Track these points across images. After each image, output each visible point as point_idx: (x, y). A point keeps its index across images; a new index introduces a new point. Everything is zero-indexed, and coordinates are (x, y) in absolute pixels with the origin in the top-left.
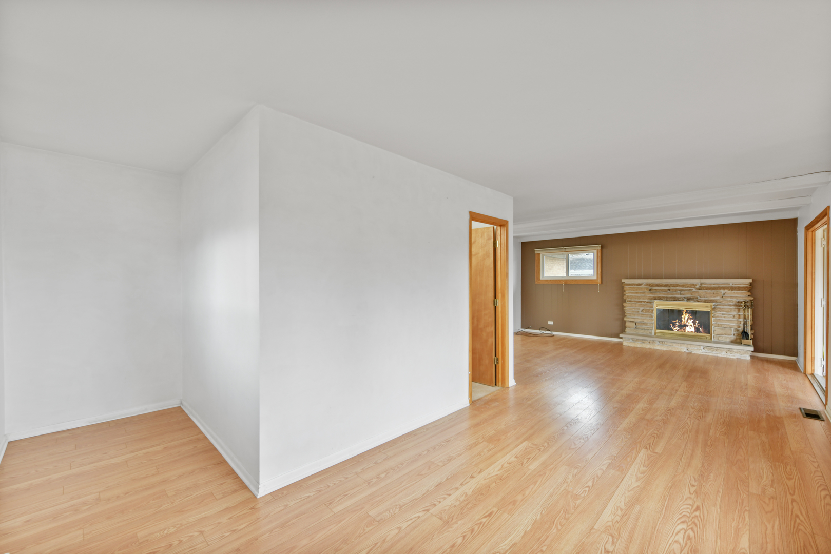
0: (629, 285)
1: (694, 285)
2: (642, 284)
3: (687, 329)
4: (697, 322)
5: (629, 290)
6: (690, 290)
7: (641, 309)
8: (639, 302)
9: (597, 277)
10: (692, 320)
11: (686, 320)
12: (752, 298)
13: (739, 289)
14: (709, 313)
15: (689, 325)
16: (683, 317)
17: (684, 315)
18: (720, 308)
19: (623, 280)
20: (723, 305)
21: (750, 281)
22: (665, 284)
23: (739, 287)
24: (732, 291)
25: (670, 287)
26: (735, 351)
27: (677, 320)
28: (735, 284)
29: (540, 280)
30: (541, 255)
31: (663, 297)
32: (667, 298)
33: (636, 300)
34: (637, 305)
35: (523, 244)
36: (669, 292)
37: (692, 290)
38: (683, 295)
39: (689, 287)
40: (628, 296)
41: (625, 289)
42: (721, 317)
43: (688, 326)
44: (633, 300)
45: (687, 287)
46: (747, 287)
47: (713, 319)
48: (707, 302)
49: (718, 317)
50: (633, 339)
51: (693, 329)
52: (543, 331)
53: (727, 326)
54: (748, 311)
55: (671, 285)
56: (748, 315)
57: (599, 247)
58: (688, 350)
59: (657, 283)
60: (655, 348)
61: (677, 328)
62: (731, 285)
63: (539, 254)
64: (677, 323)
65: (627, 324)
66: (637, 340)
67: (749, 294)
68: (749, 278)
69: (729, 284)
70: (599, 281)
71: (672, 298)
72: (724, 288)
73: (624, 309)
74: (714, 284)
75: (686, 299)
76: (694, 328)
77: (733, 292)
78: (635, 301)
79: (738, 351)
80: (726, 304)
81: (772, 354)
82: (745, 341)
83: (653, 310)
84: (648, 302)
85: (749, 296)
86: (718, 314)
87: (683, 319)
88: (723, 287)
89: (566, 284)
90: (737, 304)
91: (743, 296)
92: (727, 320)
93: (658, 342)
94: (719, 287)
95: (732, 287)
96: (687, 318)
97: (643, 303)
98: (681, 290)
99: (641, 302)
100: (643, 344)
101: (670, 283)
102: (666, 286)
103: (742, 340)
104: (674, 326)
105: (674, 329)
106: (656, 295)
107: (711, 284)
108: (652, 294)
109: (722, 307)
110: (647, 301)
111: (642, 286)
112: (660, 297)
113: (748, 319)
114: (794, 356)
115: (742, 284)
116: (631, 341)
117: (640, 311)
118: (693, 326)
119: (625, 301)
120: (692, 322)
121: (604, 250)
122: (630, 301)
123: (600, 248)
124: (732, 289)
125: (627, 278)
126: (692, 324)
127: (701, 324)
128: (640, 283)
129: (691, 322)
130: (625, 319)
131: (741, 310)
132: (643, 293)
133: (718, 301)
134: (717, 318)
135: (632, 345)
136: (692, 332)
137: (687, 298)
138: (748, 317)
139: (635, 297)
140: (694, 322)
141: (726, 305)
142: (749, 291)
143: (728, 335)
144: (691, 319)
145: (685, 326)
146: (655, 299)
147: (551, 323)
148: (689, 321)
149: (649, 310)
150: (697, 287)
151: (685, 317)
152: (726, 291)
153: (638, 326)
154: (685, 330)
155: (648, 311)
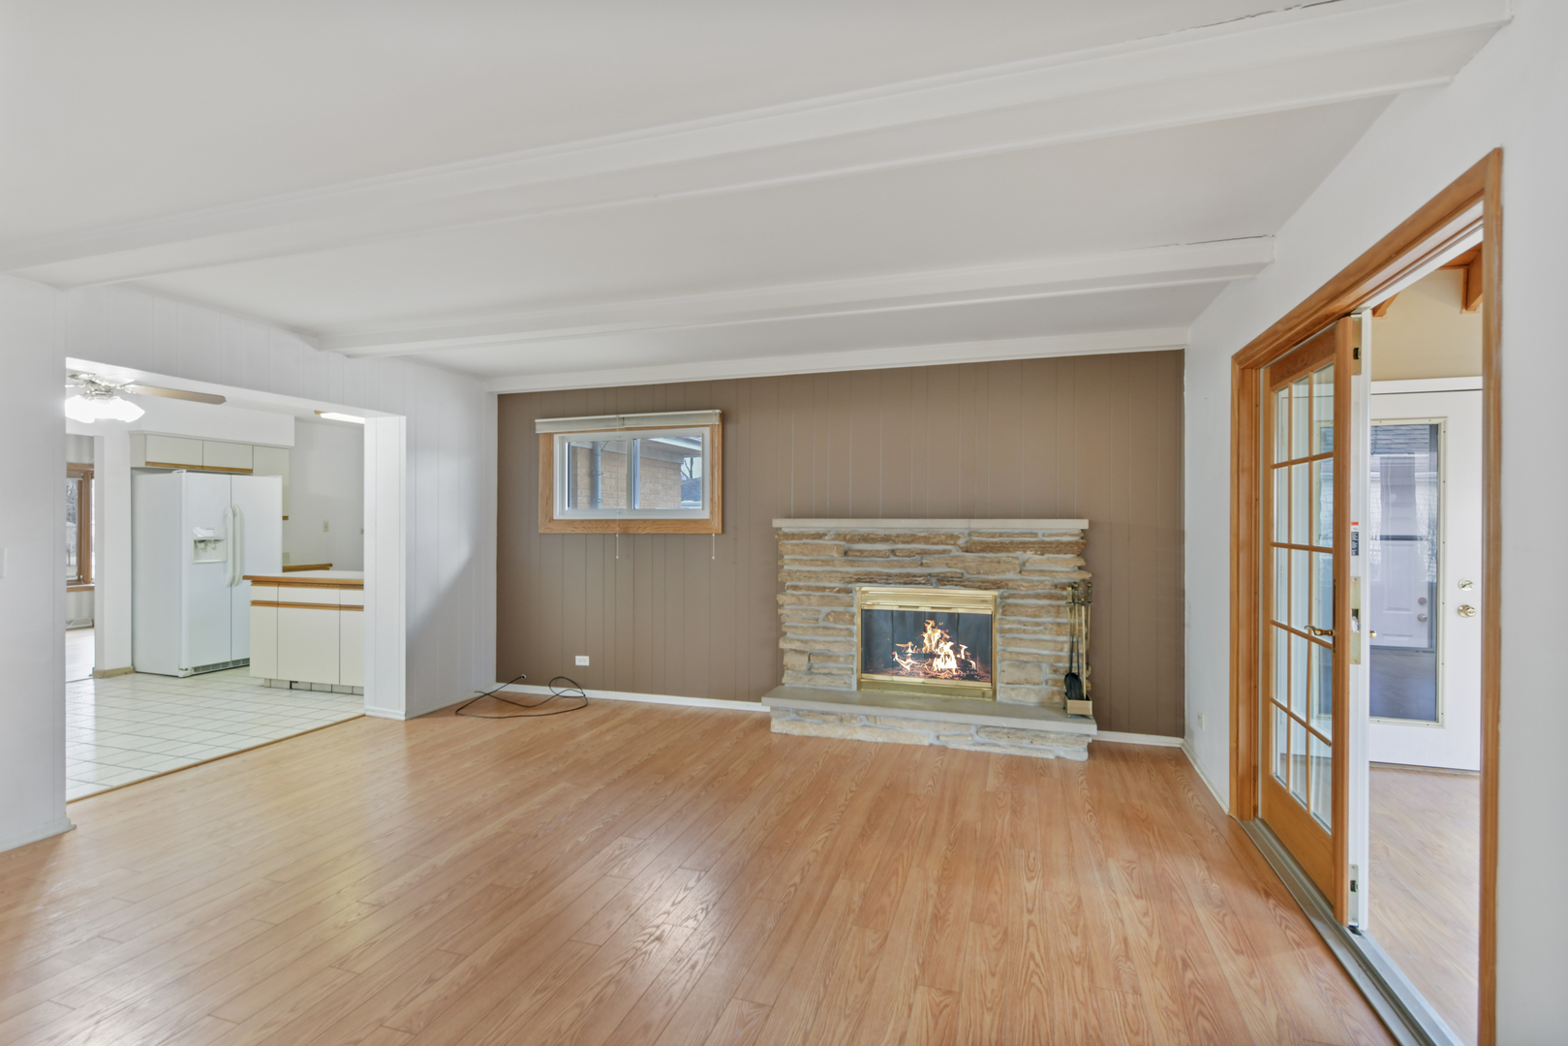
0: (793, 536)
1: (952, 537)
2: (825, 535)
3: (938, 664)
4: (965, 647)
5: (793, 552)
6: (944, 552)
7: (826, 610)
8: (818, 589)
9: (712, 513)
10: (951, 644)
11: (934, 643)
12: (1087, 576)
13: (1059, 548)
14: (987, 621)
15: (942, 654)
16: (926, 635)
17: (929, 632)
18: (1016, 605)
19: (777, 523)
20: (1023, 597)
21: (1084, 524)
22: (881, 533)
23: (1059, 544)
24: (1042, 554)
25: (895, 542)
26: (1052, 736)
27: (910, 644)
28: (1050, 535)
29: (552, 520)
30: (556, 438)
31: (879, 574)
32: (889, 575)
33: (813, 583)
34: (813, 600)
35: (504, 400)
36: (893, 558)
37: (950, 551)
38: (928, 566)
39: (942, 543)
40: (790, 573)
41: (781, 548)
42: (1018, 631)
43: (939, 656)
44: (801, 584)
45: (937, 544)
46: (1076, 543)
47: (997, 638)
48: (986, 589)
49: (1010, 630)
50: (797, 712)
51: (952, 664)
52: (558, 690)
53: (1030, 659)
54: (1080, 611)
55: (898, 536)
56: (1080, 625)
57: (713, 417)
58: (938, 737)
59: (863, 531)
60: (856, 737)
61: (909, 660)
62: (1040, 538)
63: (550, 436)
64: (910, 650)
65: (788, 660)
66: (810, 713)
67: (1081, 562)
68: (1079, 517)
69: (1036, 535)
70: (717, 525)
71: (899, 575)
72: (1024, 546)
73: (780, 611)
74: (1001, 535)
75: (934, 580)
76: (954, 661)
77: (1046, 556)
78: (809, 588)
79: (1059, 736)
80: (1031, 592)
81: (1129, 731)
82: (1074, 705)
83: (853, 616)
84: (839, 591)
85: (1080, 568)
86: (1011, 622)
87: (926, 641)
88: (1021, 543)
89: (625, 534)
90: (1053, 591)
91: (1065, 568)
92: (1031, 640)
93: (864, 718)
94: (1012, 543)
95: (1043, 542)
96: (936, 638)
97: (827, 593)
98: (923, 553)
99: (824, 589)
100: (825, 726)
101: (894, 533)
102: (886, 539)
103: (1069, 701)
104: (903, 656)
105: (903, 663)
106: (861, 569)
107: (993, 535)
108: (852, 563)
109: (1020, 601)
110: (838, 585)
111: (826, 541)
112: (870, 573)
113: (1080, 636)
114: (1176, 735)
115: (1065, 534)
116: (793, 716)
117: (821, 616)
118: (953, 656)
119: (781, 588)
120: (951, 648)
121: (730, 427)
122: (795, 588)
123: (716, 421)
124: (1044, 548)
125: (789, 517)
126: (951, 652)
127: (973, 652)
128: (821, 531)
129: (947, 647)
130: (783, 645)
131: (1062, 609)
132: (826, 562)
133: (1010, 584)
134: (1008, 635)
135: (796, 730)
136: (950, 670)
137: (937, 575)
138: (1080, 631)
139: (809, 575)
140: (956, 649)
141: (1028, 596)
142: (1078, 555)
143: (1035, 684)
144: (947, 641)
145: (932, 656)
146: (858, 581)
147: (582, 661)
148: (941, 645)
149: (844, 613)
150: (961, 542)
151: (932, 636)
152: (1029, 554)
153: (817, 664)
154: (931, 665)
155: (838, 617)
